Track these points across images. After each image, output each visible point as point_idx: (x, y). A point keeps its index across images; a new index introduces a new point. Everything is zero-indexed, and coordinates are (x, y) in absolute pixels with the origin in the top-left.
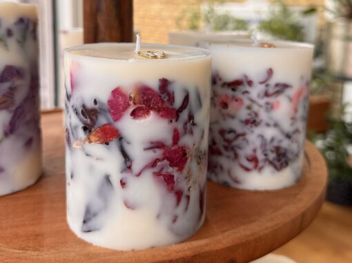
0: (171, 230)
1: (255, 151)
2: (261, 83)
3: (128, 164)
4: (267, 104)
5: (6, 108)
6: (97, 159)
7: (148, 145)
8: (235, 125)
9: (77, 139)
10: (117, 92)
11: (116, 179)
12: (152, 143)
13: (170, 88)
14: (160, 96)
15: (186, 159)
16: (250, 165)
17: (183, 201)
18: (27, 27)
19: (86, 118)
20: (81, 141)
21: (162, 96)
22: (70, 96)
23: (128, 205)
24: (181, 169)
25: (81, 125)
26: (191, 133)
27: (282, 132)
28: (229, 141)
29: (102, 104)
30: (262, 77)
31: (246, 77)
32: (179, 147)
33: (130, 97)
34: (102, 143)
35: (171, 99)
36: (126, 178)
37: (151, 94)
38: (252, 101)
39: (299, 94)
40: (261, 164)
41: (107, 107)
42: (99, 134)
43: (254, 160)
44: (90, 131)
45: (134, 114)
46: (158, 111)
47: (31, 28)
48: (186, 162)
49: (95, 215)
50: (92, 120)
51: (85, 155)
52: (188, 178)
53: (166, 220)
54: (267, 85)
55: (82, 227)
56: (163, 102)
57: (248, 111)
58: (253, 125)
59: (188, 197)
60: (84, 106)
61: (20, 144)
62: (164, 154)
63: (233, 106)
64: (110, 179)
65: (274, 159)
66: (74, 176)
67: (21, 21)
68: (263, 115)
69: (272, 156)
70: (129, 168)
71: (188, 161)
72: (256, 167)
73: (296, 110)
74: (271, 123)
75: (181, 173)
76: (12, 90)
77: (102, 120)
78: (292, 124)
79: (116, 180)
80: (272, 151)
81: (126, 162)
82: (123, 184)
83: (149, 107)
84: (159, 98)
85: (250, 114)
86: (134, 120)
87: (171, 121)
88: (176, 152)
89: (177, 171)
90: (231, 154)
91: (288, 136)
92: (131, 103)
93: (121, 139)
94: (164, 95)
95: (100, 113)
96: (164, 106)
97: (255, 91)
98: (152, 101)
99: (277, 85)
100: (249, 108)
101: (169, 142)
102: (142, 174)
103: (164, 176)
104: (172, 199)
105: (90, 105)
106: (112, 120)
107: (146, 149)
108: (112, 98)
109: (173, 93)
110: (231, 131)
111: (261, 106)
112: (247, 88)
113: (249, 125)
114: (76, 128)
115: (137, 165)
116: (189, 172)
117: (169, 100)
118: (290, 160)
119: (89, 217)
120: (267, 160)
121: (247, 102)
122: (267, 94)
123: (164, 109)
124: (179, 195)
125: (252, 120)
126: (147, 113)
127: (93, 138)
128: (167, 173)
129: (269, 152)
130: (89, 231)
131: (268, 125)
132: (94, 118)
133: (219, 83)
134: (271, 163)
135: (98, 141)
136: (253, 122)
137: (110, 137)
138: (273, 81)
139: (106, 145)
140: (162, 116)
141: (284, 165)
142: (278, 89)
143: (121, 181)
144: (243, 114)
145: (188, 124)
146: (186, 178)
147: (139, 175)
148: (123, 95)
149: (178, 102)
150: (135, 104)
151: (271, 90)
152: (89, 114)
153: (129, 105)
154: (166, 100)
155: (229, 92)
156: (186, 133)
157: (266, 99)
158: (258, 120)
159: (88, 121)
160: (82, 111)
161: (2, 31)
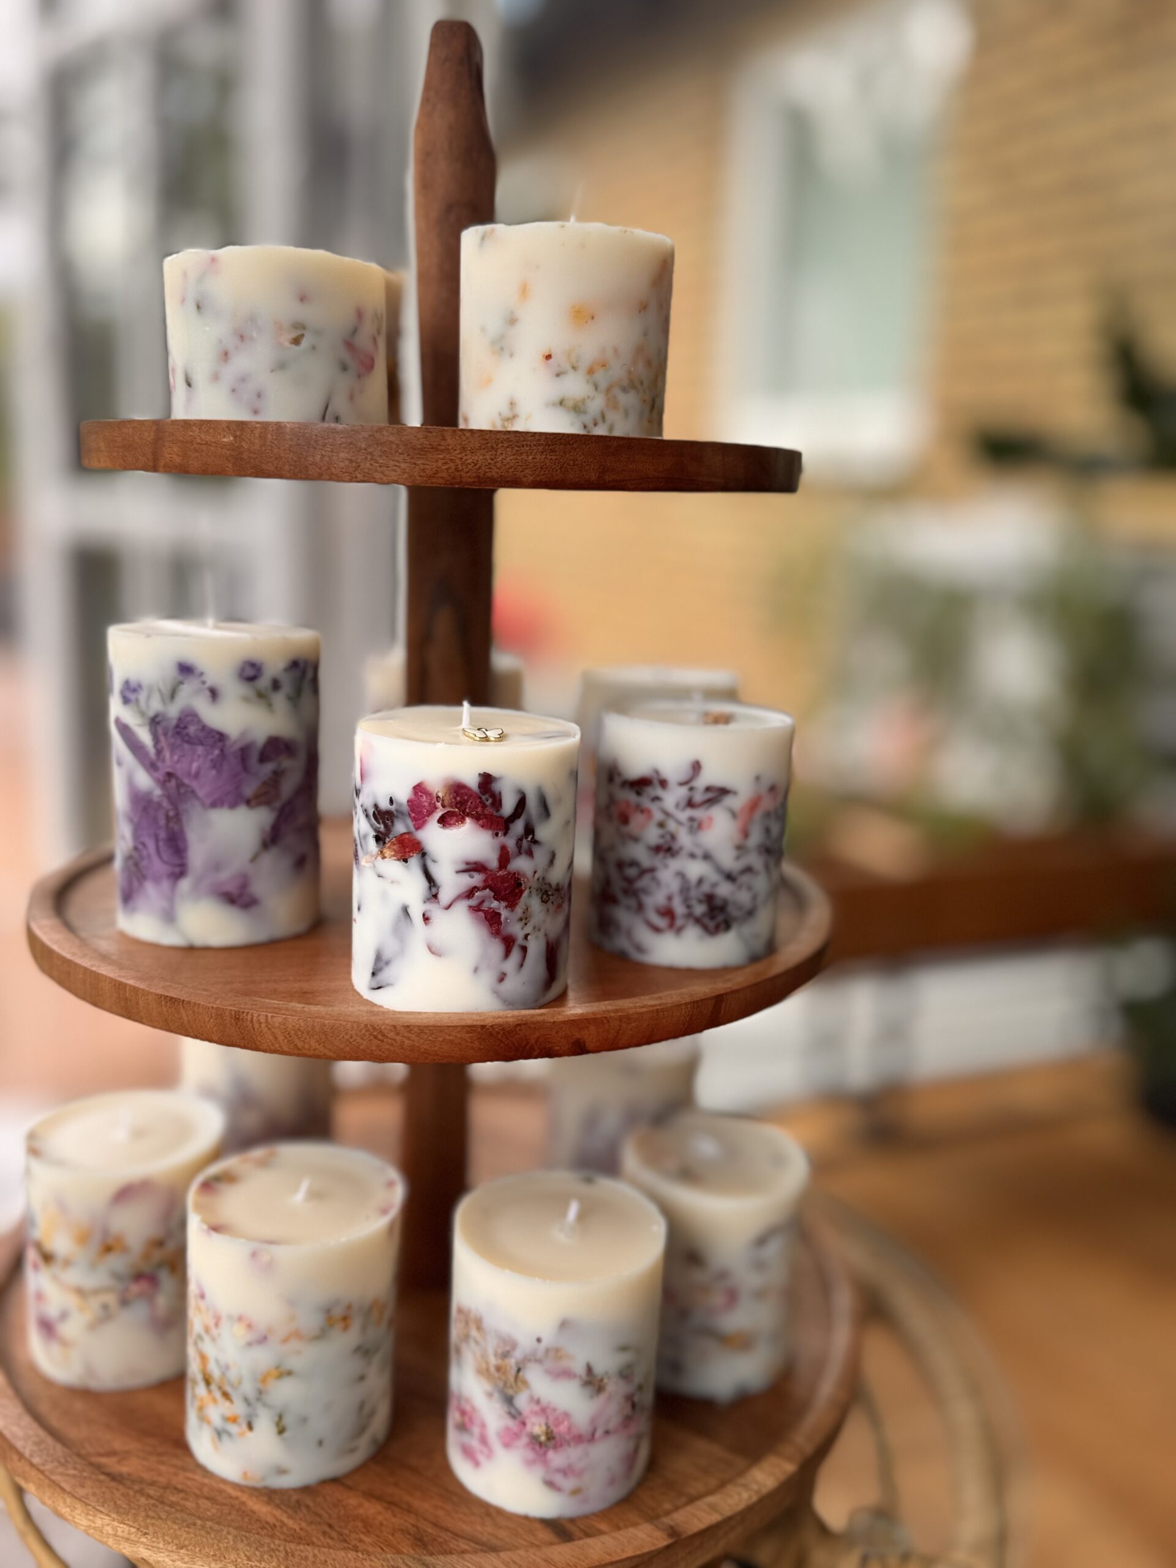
0: (496, 993)
1: (670, 898)
2: (682, 784)
3: (434, 891)
4: (692, 819)
5: (268, 803)
6: (392, 882)
7: (463, 867)
8: (639, 853)
9: (366, 853)
10: (419, 789)
11: (417, 910)
12: (467, 863)
13: (496, 787)
14: (480, 798)
15: (522, 892)
16: (661, 922)
17: (515, 954)
18: (304, 673)
19: (379, 823)
20: (372, 856)
21: (484, 798)
22: (360, 791)
23: (433, 949)
24: (512, 905)
25: (373, 833)
26: (530, 854)
27: (719, 869)
28: (630, 881)
29: (400, 805)
30: (683, 776)
31: (657, 772)
32: (509, 873)
33: (438, 797)
34: (399, 860)
35: (497, 802)
36: (430, 911)
37: (467, 794)
38: (667, 814)
39: (754, 805)
40: (679, 922)
41: (406, 808)
42: (395, 847)
43: (668, 913)
44: (384, 843)
45: (443, 821)
46: (477, 818)
47: (310, 675)
48: (521, 896)
49: (387, 963)
50: (386, 826)
51: (377, 877)
52: (525, 919)
53: (487, 978)
54: (691, 789)
55: (370, 982)
56: (484, 806)
57: (660, 831)
58: (668, 855)
59: (524, 949)
60: (376, 806)
61: (286, 862)
62: (485, 881)
63: (637, 820)
64: (410, 911)
65: (704, 915)
66: (362, 908)
67: (294, 665)
68: (684, 839)
69: (700, 909)
70: (435, 896)
71: (526, 894)
72: (671, 925)
73: (746, 834)
74: (699, 852)
75: (513, 911)
76: (277, 775)
77: (400, 828)
78: (738, 858)
79: (416, 913)
80: (700, 901)
81: (430, 888)
82: (426, 919)
83: (463, 812)
84: (478, 801)
85: (662, 836)
86: (441, 829)
87: (497, 835)
88: (503, 879)
89: (506, 907)
90: (632, 902)
91: (730, 877)
92: (439, 804)
93: (424, 855)
94: (487, 796)
95: (397, 817)
96: (486, 812)
97: (672, 798)
98: (469, 803)
99: (708, 789)
100: (661, 825)
101: (494, 864)
102: (452, 907)
103: (485, 912)
104: (496, 948)
105: (384, 805)
106: (412, 829)
107: (458, 872)
108: (413, 797)
109: (500, 793)
110: (634, 863)
111: (680, 823)
112: (659, 792)
113: (661, 855)
114: (365, 836)
115: (447, 894)
116: (526, 910)
117: (493, 804)
118: (735, 919)
119: (379, 965)
120: (689, 915)
121: (658, 816)
122: (690, 804)
123: (486, 816)
124: (508, 943)
125: (666, 846)
126: (462, 820)
127: (387, 853)
128: (490, 908)
129: (694, 903)
130: (379, 988)
131: (692, 856)
132: (389, 823)
133: (618, 780)
134: (698, 921)
135: (394, 856)
136: (667, 849)
137: (409, 852)
138: (702, 781)
139: (404, 863)
140: (482, 826)
141: (723, 926)
142: (710, 795)
143: (424, 915)
144: (652, 835)
145: (524, 841)
146: (521, 919)
147: (448, 907)
148: (428, 794)
149: (508, 806)
150: (444, 806)
151: (698, 797)
152: (383, 817)
153: (436, 808)
154: (488, 803)
155: (631, 796)
156: (520, 853)
157: (689, 812)
158: (675, 846)
159: (382, 827)
160: (374, 813)
161: (264, 682)
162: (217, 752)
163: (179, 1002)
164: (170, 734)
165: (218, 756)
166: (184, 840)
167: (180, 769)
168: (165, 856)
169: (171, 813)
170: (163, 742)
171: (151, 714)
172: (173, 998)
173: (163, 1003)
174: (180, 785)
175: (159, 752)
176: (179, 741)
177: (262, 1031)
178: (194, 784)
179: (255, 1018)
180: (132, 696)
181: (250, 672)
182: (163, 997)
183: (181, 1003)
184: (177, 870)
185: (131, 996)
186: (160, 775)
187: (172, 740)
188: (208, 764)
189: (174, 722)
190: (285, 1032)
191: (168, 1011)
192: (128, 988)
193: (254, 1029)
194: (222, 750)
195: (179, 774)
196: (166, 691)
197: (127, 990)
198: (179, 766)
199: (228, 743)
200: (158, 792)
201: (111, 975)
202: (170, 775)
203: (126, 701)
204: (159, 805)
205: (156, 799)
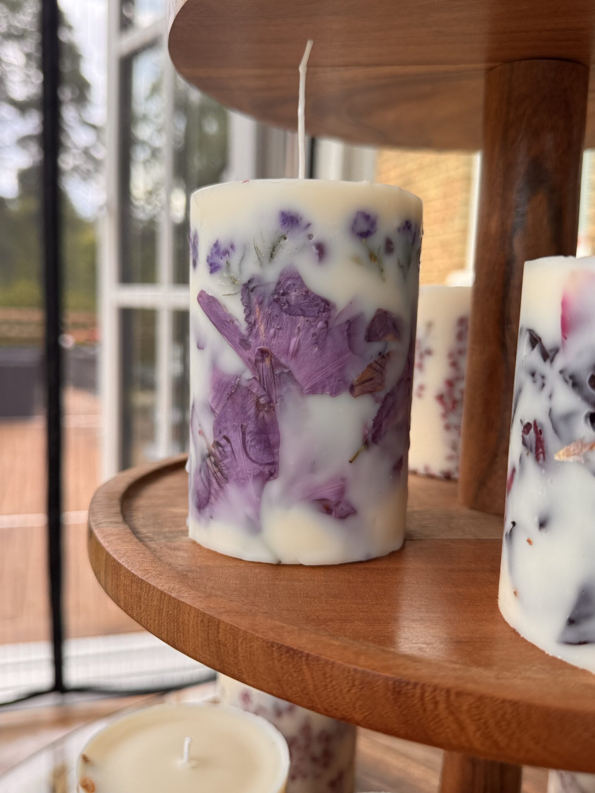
5: (371, 392)
67: (407, 226)
119: (587, 611)
161: (377, 241)
162: (320, 324)
163: (301, 657)
164: (266, 302)
165: (322, 329)
166: (277, 432)
167: (276, 346)
168: (252, 453)
169: (262, 401)
170: (258, 314)
171: (245, 279)
172: (292, 649)
173: (276, 655)
174: (275, 364)
175: (252, 325)
176: (276, 311)
177: (438, 715)
178: (292, 365)
179: (427, 694)
180: (222, 262)
181: (363, 226)
182: (276, 647)
183: (304, 659)
184: (266, 469)
185: (226, 640)
186: (252, 354)
187: (267, 310)
188: (310, 339)
189: (272, 287)
190: (479, 720)
191: (282, 668)
192: (222, 626)
193: (425, 710)
194: (327, 323)
195: (274, 352)
196: (265, 250)
197: (221, 631)
198: (274, 342)
199: (334, 314)
200: (248, 375)
201: (198, 605)
202: (263, 353)
203: (214, 268)
204: (249, 390)
205: (244, 384)
